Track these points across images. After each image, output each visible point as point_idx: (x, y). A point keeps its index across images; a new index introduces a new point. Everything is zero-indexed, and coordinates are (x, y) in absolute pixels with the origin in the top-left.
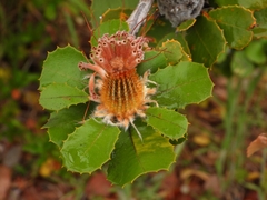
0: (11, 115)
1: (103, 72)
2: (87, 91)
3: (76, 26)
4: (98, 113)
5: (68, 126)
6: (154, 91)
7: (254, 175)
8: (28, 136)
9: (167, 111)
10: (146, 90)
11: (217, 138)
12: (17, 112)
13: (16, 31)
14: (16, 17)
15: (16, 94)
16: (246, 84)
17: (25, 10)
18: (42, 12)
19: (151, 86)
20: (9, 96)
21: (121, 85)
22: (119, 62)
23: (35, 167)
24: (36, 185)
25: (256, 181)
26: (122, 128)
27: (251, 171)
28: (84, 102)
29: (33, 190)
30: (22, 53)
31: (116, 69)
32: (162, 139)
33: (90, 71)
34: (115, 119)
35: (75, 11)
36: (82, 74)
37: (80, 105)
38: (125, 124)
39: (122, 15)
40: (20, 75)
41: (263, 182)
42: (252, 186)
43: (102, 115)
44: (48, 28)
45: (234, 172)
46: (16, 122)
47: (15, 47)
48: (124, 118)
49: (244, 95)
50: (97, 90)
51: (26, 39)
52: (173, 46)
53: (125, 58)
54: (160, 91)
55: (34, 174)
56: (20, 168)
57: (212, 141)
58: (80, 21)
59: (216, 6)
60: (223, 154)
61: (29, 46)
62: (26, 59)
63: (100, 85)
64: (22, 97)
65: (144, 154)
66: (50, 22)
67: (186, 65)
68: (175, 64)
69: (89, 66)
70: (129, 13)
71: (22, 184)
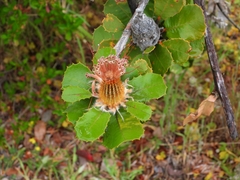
0: (47, 93)
1: (100, 80)
2: (91, 90)
3: (82, 44)
4: (97, 104)
5: (79, 111)
6: (131, 91)
7: (181, 128)
8: (55, 105)
9: (139, 104)
10: (126, 90)
11: (160, 107)
12: (50, 91)
13: (49, 46)
14: (49, 38)
15: (49, 82)
16: (177, 77)
17: (54, 35)
18: (64, 36)
19: (129, 88)
20: (45, 83)
21: (111, 88)
22: (110, 74)
23: (59, 122)
24: (60, 132)
25: (182, 131)
26: (111, 114)
27: (179, 125)
28: (89, 97)
29: (58, 134)
30: (53, 58)
31: (109, 78)
32: (135, 120)
33: (92, 78)
34: (107, 108)
35: (82, 36)
36: (87, 80)
37: (87, 99)
38: (114, 111)
39: (111, 44)
40: (51, 71)
41: (185, 132)
42: (180, 134)
43: (100, 105)
44: (67, 45)
45: (170, 126)
46: (49, 98)
47: (49, 55)
48: (113, 107)
49: (176, 83)
50: (96, 90)
51: (55, 51)
52: (142, 63)
53: (114, 71)
54: (135, 91)
55: (59, 126)
56: (51, 123)
57: (157, 108)
58: (85, 41)
59: (167, 39)
60: (164, 116)
61: (56, 55)
62: (55, 62)
63: (99, 87)
64: (53, 83)
65: (125, 129)
66: (68, 42)
67: (150, 75)
68: (143, 74)
69: (92, 75)
70: (115, 42)
71: (52, 131)
